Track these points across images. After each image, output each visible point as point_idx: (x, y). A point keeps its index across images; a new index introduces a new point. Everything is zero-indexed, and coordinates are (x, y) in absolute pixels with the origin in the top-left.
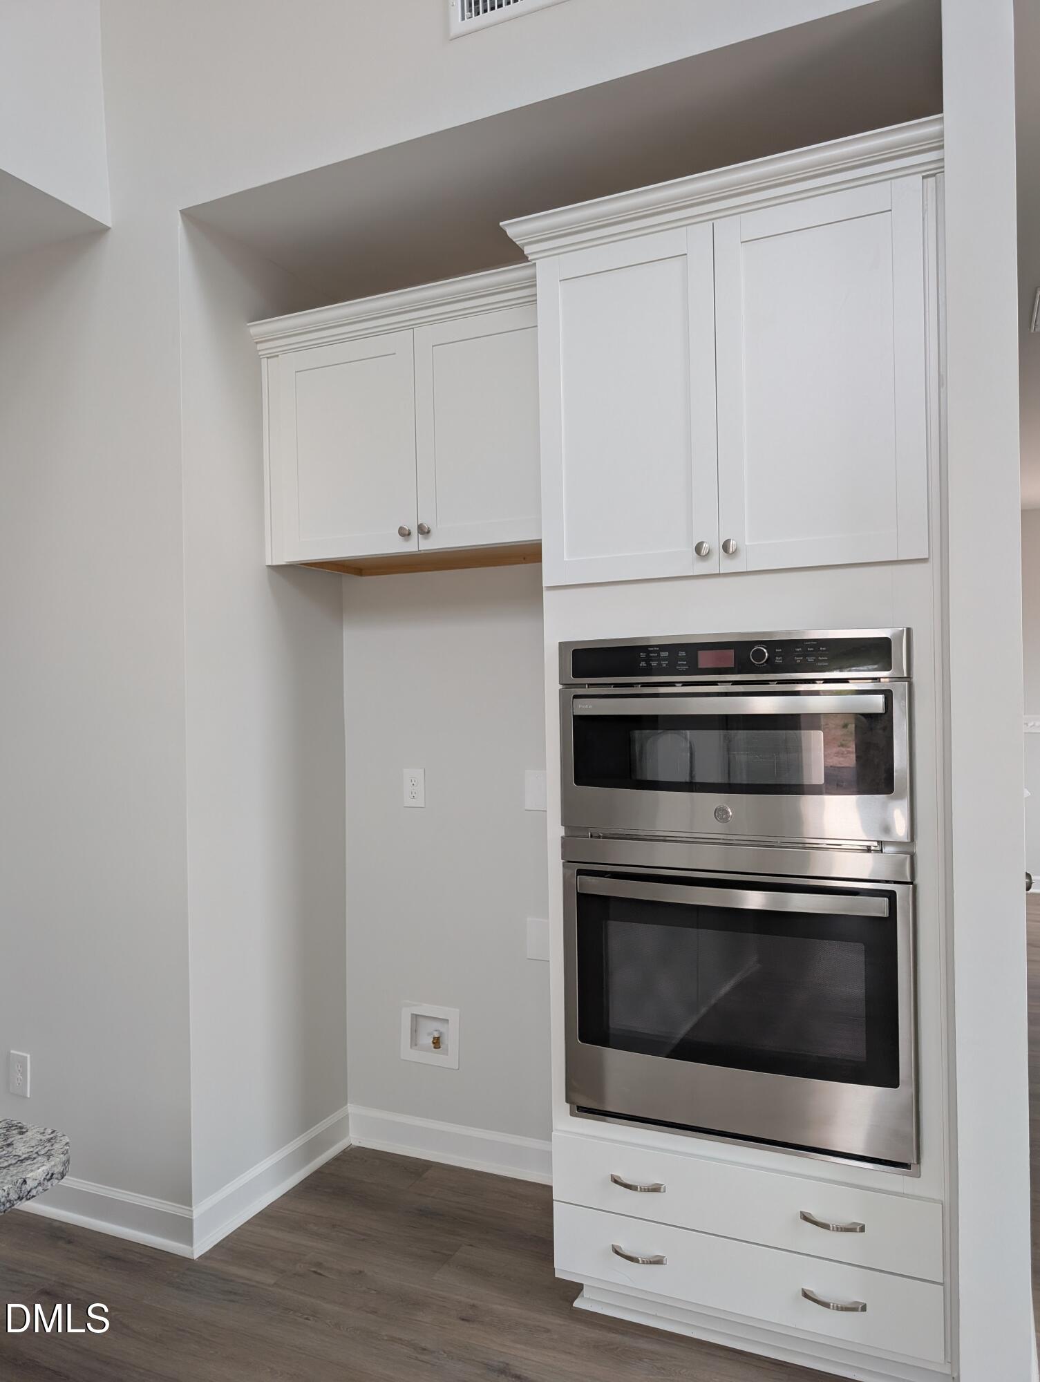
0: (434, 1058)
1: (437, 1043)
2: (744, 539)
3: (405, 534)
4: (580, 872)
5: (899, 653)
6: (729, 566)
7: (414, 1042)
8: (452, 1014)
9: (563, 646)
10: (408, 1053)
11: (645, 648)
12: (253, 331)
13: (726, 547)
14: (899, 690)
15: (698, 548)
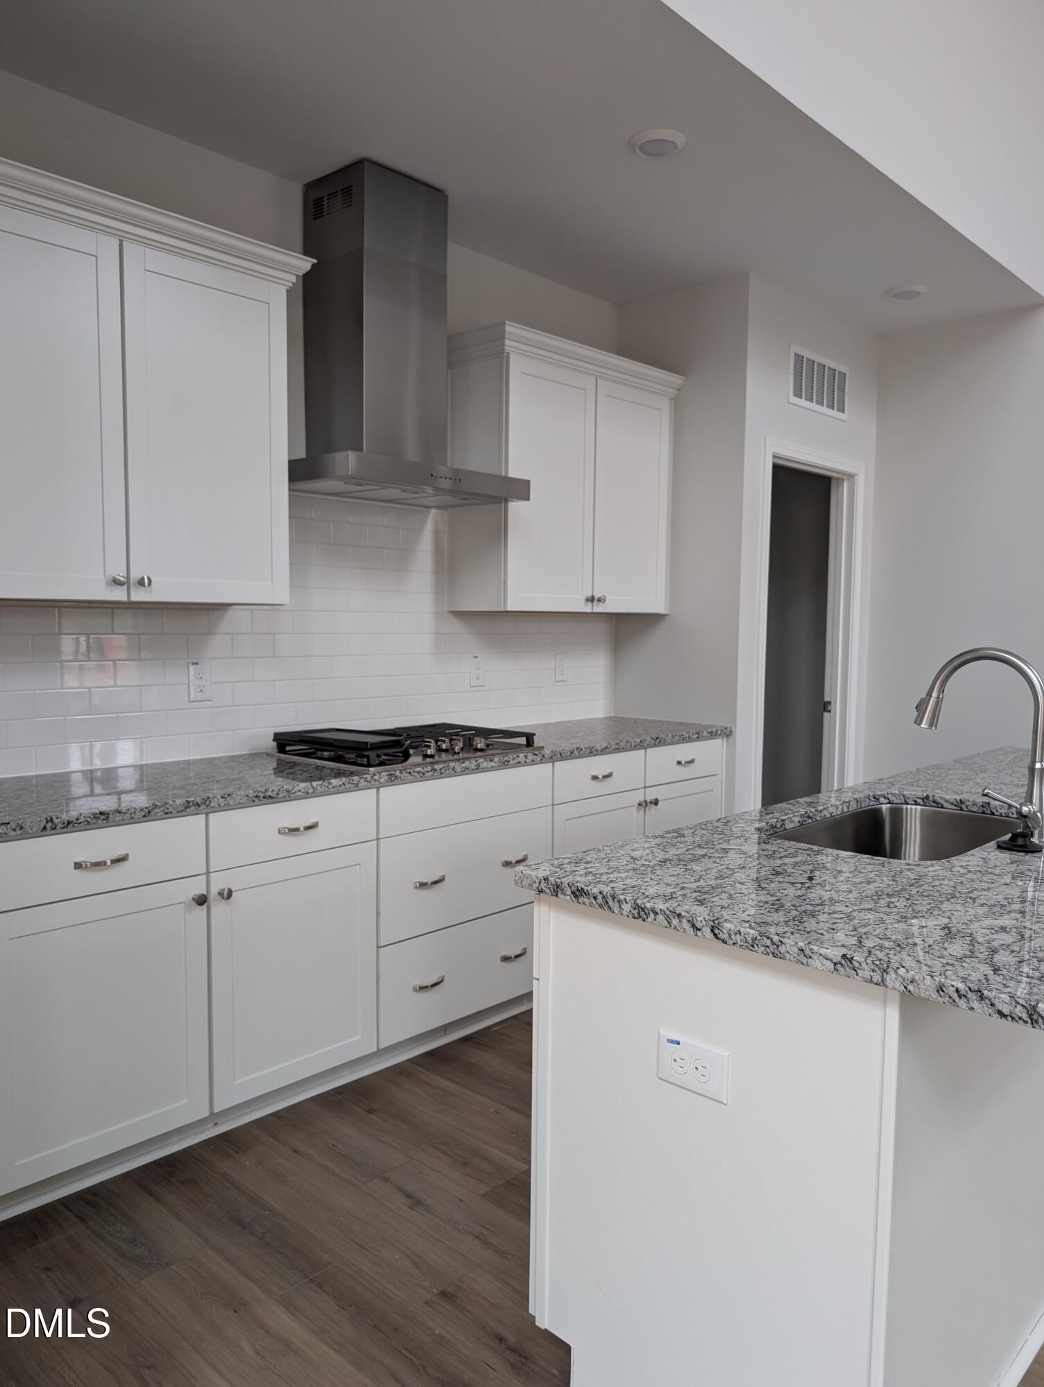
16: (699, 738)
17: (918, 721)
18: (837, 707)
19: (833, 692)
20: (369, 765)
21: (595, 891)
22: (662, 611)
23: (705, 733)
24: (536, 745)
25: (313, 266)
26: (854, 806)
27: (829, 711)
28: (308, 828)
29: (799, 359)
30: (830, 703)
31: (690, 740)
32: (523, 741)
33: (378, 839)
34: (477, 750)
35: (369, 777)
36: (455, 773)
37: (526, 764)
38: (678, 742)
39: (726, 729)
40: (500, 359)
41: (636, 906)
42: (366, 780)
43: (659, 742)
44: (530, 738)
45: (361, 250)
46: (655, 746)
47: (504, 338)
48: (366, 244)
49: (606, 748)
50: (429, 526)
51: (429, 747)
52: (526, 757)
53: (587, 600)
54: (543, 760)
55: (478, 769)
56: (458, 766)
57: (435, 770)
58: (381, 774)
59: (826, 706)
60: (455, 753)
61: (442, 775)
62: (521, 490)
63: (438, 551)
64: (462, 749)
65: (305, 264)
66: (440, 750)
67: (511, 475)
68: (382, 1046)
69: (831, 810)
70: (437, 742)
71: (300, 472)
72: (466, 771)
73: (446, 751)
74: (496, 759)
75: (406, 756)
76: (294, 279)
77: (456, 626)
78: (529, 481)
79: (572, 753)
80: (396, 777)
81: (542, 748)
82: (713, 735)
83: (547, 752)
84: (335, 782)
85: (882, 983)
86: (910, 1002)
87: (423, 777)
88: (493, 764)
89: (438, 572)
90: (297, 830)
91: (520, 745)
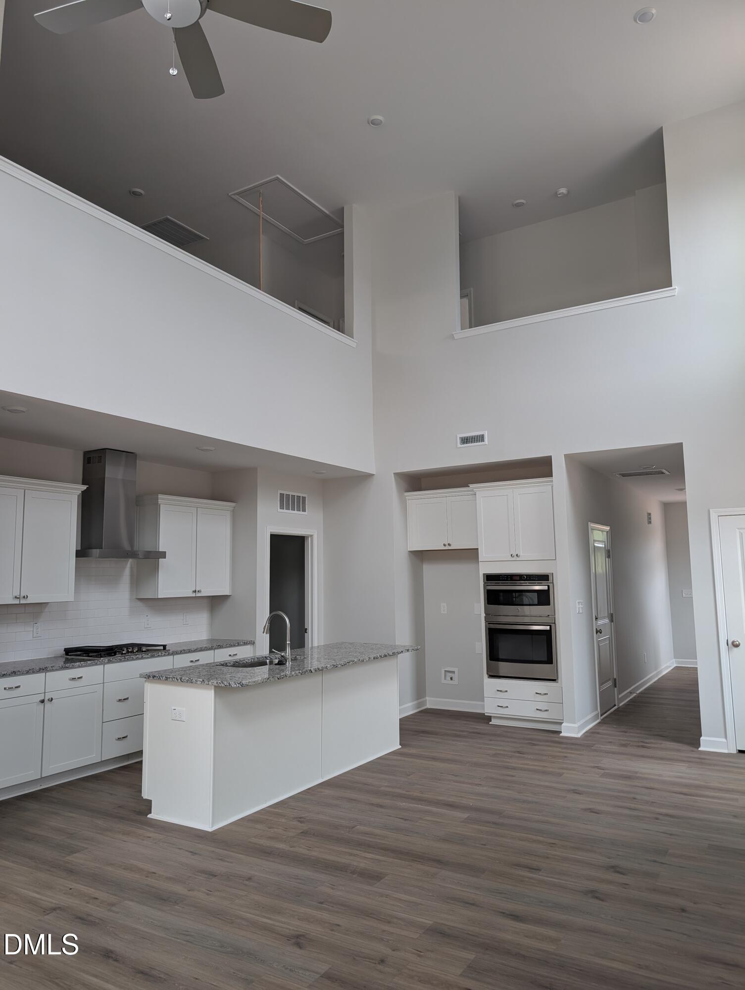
0: (451, 682)
1: (451, 679)
2: (521, 554)
3: (445, 545)
4: (489, 624)
5: (550, 578)
6: (518, 559)
7: (445, 679)
8: (456, 670)
9: (484, 574)
10: (443, 681)
11: (501, 575)
12: (405, 494)
13: (517, 555)
14: (551, 585)
15: (512, 555)
16: (239, 645)
17: (264, 633)
18: (309, 631)
19: (308, 625)
20: (101, 657)
21: (157, 675)
22: (228, 594)
23: (241, 643)
24: (167, 649)
25: (87, 488)
26: (256, 660)
27: (307, 633)
28: (78, 678)
29: (282, 495)
30: (307, 629)
31: (234, 646)
32: (162, 648)
33: (103, 683)
34: (143, 651)
35: (101, 661)
36: (133, 660)
37: (161, 656)
38: (229, 647)
39: (252, 641)
40: (157, 507)
41: (166, 677)
42: (100, 662)
43: (220, 647)
44: (164, 646)
45: (105, 478)
46: (218, 648)
47: (158, 499)
48: (106, 476)
49: (196, 650)
50: (129, 565)
51: (124, 650)
52: (162, 653)
53: (193, 592)
54: (169, 655)
55: (142, 658)
56: (134, 657)
57: (125, 658)
58: (106, 660)
59: (306, 631)
60: (134, 653)
61: (128, 660)
62: (163, 555)
63: (132, 575)
64: (137, 651)
65: (84, 487)
66: (128, 652)
67: (160, 550)
68: (103, 760)
69: (246, 661)
70: (127, 649)
71: (80, 554)
72: (137, 659)
73: (131, 652)
74: (149, 654)
75: (115, 654)
76: (80, 492)
77: (139, 604)
78: (166, 552)
79: (181, 651)
80: (111, 661)
81: (169, 650)
82: (245, 644)
83: (171, 652)
84: (89, 662)
85: (209, 684)
86: (217, 688)
87: (121, 661)
88: (148, 656)
89: (132, 583)
90: (75, 678)
91: (161, 650)
